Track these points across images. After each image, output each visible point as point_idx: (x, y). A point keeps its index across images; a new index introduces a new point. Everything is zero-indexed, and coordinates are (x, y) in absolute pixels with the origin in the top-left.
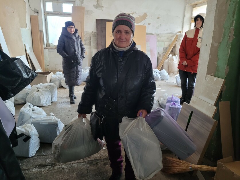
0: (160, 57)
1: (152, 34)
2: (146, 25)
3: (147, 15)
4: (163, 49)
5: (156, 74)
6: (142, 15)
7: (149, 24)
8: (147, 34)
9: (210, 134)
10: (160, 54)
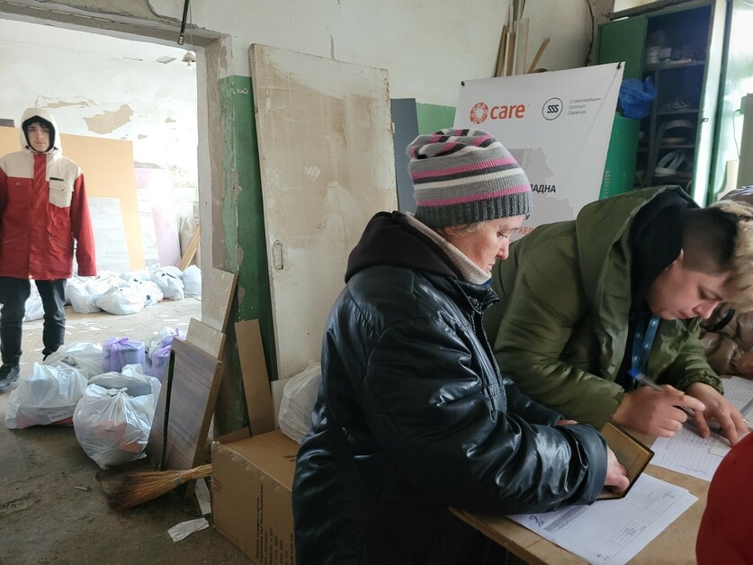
0: (186, 232)
1: (156, 167)
2: (132, 138)
3: (131, 112)
4: (194, 207)
5: (168, 280)
6: (115, 109)
7: (141, 137)
8: (138, 165)
9: (211, 392)
10: (185, 222)
